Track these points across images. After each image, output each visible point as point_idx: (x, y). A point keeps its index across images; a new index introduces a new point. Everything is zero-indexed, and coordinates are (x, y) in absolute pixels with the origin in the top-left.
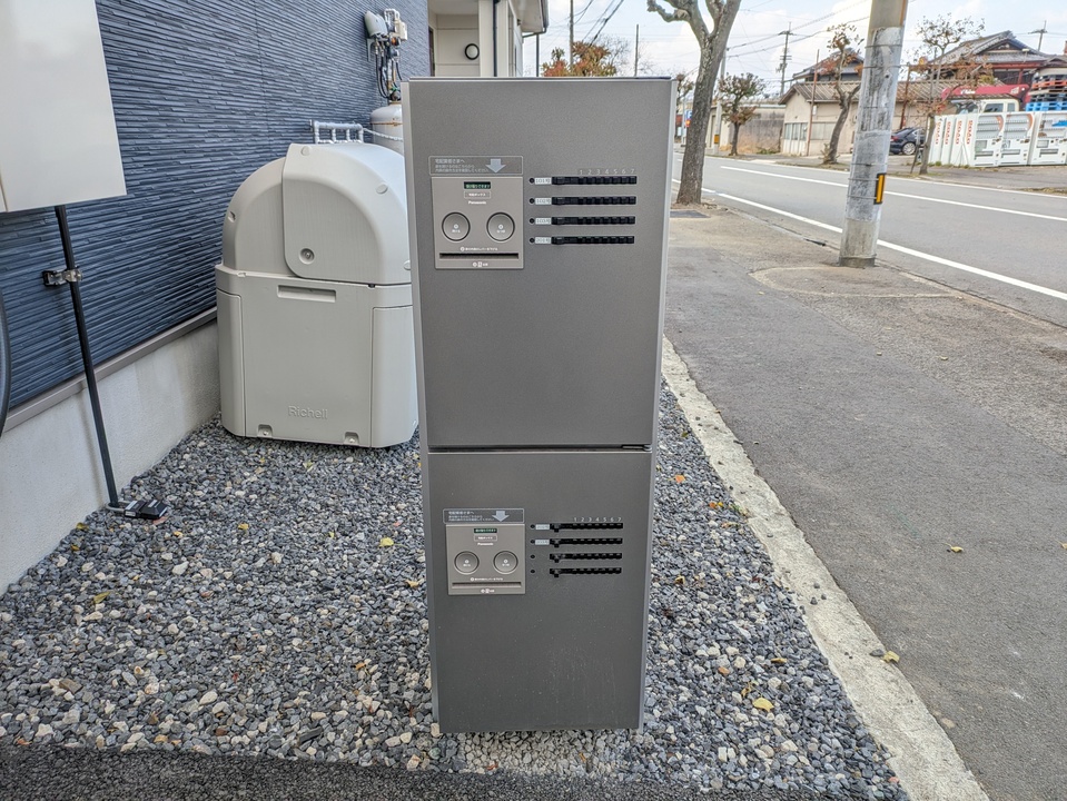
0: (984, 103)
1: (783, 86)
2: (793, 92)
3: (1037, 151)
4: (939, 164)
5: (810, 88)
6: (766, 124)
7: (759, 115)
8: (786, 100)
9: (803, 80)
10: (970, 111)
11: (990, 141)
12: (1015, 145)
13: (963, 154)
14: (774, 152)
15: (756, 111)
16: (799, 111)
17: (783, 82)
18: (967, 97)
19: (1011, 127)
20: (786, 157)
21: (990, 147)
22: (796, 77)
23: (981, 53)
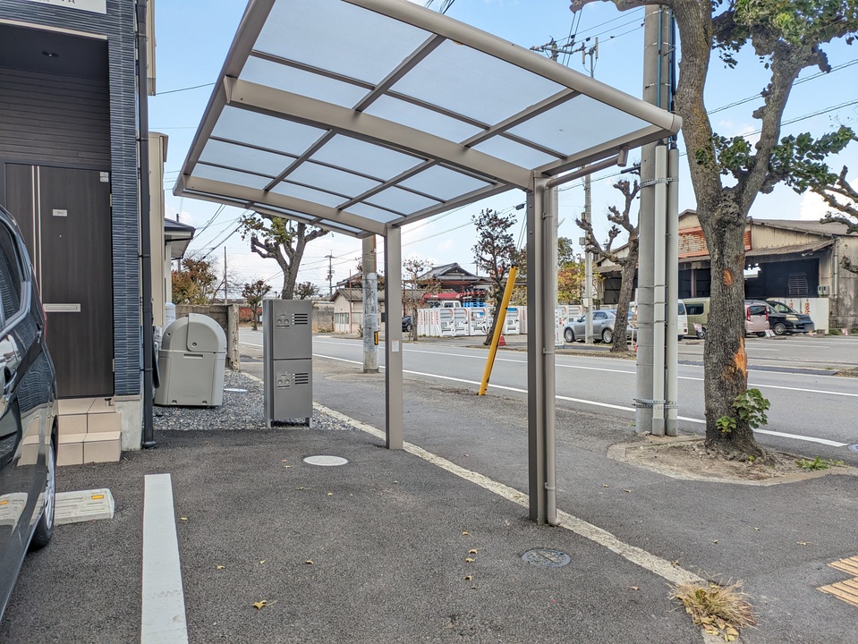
0: (443, 302)
1: (331, 290)
2: (338, 294)
3: (472, 328)
4: (424, 336)
5: (348, 292)
6: (323, 314)
7: (318, 308)
8: (334, 298)
9: (343, 287)
10: (437, 306)
11: (448, 323)
12: (461, 325)
13: (436, 331)
14: (330, 331)
15: (315, 305)
16: (342, 305)
17: (331, 288)
18: (435, 299)
19: (457, 316)
20: (338, 334)
21: (448, 326)
22: (339, 284)
23: (443, 275)
